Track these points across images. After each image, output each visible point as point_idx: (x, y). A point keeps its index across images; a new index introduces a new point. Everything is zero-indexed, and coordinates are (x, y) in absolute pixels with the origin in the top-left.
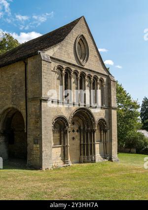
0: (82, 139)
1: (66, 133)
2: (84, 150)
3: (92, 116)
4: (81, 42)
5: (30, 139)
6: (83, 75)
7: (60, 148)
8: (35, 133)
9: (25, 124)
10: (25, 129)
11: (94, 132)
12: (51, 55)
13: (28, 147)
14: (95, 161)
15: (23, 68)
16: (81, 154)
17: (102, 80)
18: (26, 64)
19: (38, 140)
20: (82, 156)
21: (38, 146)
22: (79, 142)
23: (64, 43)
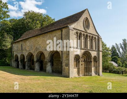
0: (86, 65)
1: (79, 62)
2: (87, 70)
3: (91, 55)
4: (86, 21)
5: (64, 64)
6: (87, 36)
7: (77, 69)
8: (66, 62)
9: (61, 58)
10: (61, 60)
11: (91, 62)
12: (73, 27)
13: (63, 68)
14: (92, 75)
15: (61, 33)
16: (85, 72)
17: (95, 38)
18: (62, 31)
19: (68, 65)
20: (86, 73)
21: (68, 67)
22: (84, 66)
23: (79, 21)
